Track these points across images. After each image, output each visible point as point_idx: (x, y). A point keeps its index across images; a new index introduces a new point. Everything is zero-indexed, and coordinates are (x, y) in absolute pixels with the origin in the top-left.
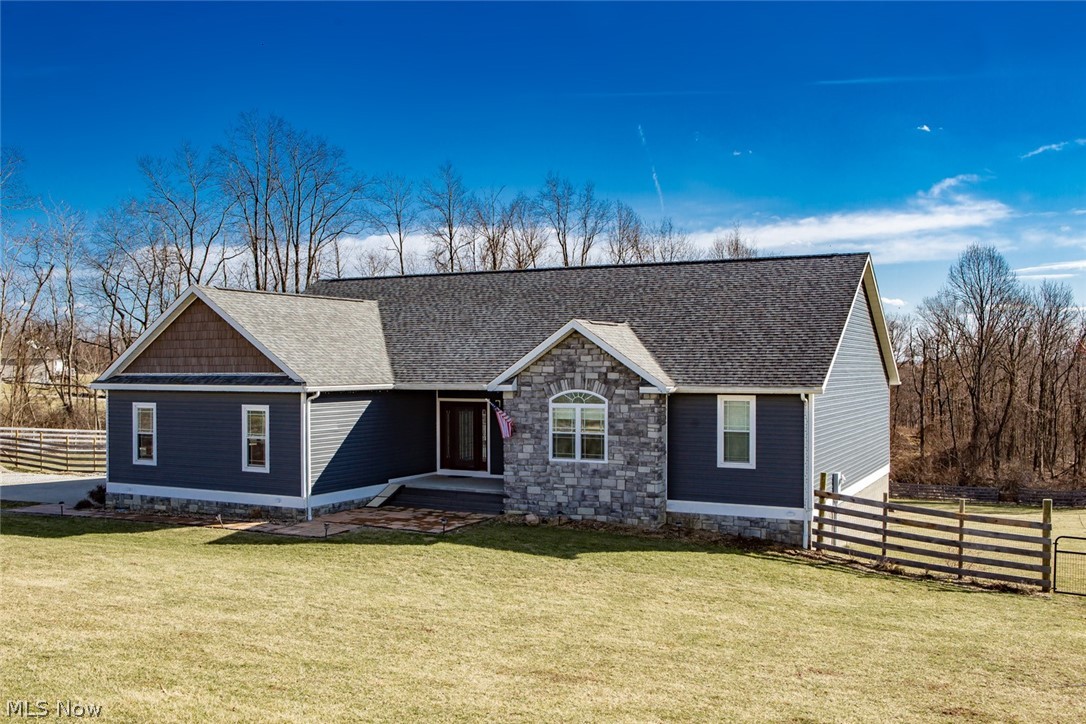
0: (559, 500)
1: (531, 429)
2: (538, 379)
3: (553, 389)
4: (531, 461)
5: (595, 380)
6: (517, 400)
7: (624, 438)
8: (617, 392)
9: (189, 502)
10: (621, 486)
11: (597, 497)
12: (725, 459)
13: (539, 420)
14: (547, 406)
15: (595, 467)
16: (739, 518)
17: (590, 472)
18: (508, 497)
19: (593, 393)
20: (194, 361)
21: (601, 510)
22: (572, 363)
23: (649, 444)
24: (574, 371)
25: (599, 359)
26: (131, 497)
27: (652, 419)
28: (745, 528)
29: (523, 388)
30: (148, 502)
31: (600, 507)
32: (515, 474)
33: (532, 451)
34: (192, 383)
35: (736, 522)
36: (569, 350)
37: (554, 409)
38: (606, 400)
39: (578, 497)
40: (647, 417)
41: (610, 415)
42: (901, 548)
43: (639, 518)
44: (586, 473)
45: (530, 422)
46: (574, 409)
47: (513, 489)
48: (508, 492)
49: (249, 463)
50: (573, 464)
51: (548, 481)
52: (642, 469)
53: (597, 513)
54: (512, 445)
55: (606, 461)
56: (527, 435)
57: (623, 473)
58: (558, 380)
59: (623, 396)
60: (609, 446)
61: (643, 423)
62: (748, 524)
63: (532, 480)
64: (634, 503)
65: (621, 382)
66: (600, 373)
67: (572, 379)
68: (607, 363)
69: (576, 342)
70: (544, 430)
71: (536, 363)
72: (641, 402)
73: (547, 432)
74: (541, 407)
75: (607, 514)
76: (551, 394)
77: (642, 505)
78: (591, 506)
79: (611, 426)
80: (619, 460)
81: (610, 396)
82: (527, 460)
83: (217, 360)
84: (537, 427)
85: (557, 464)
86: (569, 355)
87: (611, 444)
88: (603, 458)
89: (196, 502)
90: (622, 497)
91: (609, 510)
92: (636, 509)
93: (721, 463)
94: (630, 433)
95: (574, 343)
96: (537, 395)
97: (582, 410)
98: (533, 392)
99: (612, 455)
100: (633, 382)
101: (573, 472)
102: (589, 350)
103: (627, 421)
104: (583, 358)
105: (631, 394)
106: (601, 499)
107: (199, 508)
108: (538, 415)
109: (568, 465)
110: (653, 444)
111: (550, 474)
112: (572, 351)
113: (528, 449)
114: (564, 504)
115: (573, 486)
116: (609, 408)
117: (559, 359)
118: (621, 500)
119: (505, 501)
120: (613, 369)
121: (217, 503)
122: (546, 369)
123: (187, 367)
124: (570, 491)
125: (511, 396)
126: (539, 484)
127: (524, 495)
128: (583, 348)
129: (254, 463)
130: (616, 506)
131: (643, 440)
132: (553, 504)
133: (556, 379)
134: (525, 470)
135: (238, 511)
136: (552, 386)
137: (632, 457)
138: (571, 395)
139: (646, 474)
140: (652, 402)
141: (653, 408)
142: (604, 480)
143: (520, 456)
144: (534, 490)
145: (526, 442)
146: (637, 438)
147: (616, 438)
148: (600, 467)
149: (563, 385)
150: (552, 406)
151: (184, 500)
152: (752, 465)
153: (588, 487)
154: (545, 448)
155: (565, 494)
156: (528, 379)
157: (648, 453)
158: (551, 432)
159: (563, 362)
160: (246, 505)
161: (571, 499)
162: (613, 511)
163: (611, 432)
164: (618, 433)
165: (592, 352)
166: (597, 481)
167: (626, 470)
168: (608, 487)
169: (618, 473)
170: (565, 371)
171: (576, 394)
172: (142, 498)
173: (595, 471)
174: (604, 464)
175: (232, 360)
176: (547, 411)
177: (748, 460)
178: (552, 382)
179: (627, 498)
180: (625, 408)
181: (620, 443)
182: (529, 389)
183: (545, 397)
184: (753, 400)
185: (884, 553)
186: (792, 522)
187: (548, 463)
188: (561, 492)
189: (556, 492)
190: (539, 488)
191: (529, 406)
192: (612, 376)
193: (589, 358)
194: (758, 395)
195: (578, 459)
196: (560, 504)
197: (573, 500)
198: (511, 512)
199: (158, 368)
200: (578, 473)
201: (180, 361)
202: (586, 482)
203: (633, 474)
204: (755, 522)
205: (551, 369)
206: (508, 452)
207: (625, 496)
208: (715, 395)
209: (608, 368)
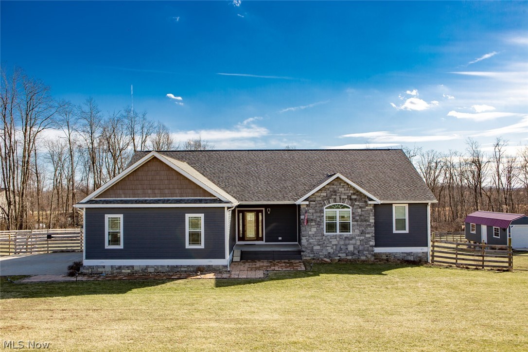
0: (330, 251)
1: (315, 221)
2: (318, 199)
3: (326, 203)
4: (316, 235)
5: (346, 199)
6: (309, 208)
7: (359, 223)
8: (356, 203)
9: (147, 267)
10: (358, 243)
11: (347, 249)
12: (396, 230)
13: (319, 217)
14: (323, 210)
15: (346, 236)
16: (402, 253)
17: (344, 238)
18: (303, 252)
19: (345, 204)
20: (150, 191)
21: (349, 254)
22: (335, 192)
23: (370, 225)
24: (336, 195)
25: (347, 190)
26: (104, 267)
27: (371, 215)
28: (405, 257)
29: (311, 203)
30: (117, 269)
31: (349, 253)
32: (307, 241)
33: (316, 231)
34: (154, 203)
35: (401, 255)
36: (333, 186)
37: (326, 212)
38: (351, 207)
39: (338, 249)
40: (369, 214)
41: (353, 213)
42: (463, 259)
43: (366, 256)
44: (342, 239)
45: (315, 218)
46: (336, 211)
47: (306, 248)
48: (304, 249)
49: (190, 244)
50: (336, 235)
51: (324, 243)
52: (367, 236)
53: (347, 255)
54: (305, 228)
55: (351, 233)
56: (313, 224)
57: (359, 237)
58: (328, 199)
59: (359, 205)
60: (352, 227)
61: (368, 216)
62: (406, 255)
63: (316, 243)
64: (364, 250)
65: (358, 199)
66: (348, 196)
67: (335, 198)
68: (351, 192)
69: (337, 182)
70: (321, 221)
71: (317, 192)
72: (367, 207)
73: (323, 222)
74: (320, 211)
75: (352, 255)
76: (325, 205)
77: (368, 250)
78: (344, 253)
79: (353, 218)
80: (357, 232)
81: (352, 205)
82: (313, 234)
83: (166, 191)
84: (318, 220)
85: (328, 236)
86: (333, 188)
87: (353, 225)
88: (350, 232)
89: (152, 267)
90: (359, 248)
91: (353, 254)
92: (365, 252)
93: (395, 231)
94: (362, 221)
95: (336, 183)
96: (318, 205)
97: (340, 211)
98: (316, 204)
99: (354, 230)
100: (363, 199)
101: (336, 238)
102: (343, 186)
103: (361, 216)
104: (340, 189)
105: (363, 205)
106: (349, 249)
107: (156, 269)
108: (319, 215)
109: (333, 236)
110: (372, 225)
111: (325, 240)
112: (335, 187)
113: (314, 230)
114: (331, 253)
115: (335, 245)
116: (352, 210)
117: (328, 190)
118: (358, 249)
119: (302, 253)
120: (354, 194)
121: (168, 266)
122: (322, 194)
123: (145, 195)
124: (334, 247)
125: (305, 206)
126: (319, 245)
127: (312, 250)
128: (340, 185)
129: (192, 244)
130: (356, 252)
131: (367, 223)
132: (326, 253)
133: (328, 198)
134: (312, 239)
135: (183, 269)
136: (325, 202)
137: (363, 231)
138: (334, 205)
139: (369, 238)
140: (372, 207)
141: (372, 210)
142: (350, 241)
143: (310, 233)
144: (317, 248)
145: (313, 227)
146: (365, 223)
147: (356, 223)
148: (348, 236)
149: (331, 201)
150: (325, 210)
151: (144, 266)
152: (407, 231)
153: (343, 245)
154: (323, 229)
155: (332, 248)
156: (314, 199)
157: (370, 229)
158: (325, 222)
159: (331, 191)
160: (189, 266)
161: (335, 250)
162: (354, 254)
163: (354, 220)
164: (357, 221)
165: (344, 187)
166: (347, 242)
167: (361, 236)
168: (352, 244)
169: (357, 238)
170: (332, 195)
171: (337, 205)
172: (112, 267)
173: (346, 238)
174: (350, 234)
175: (177, 191)
176: (323, 213)
177: (405, 230)
178: (325, 200)
179: (361, 248)
180: (359, 210)
181: (358, 225)
182: (314, 203)
183: (322, 206)
184: (407, 206)
185: (457, 261)
186: (423, 253)
187: (324, 235)
188: (330, 248)
189: (327, 248)
190: (319, 247)
191: (314, 211)
192: (354, 197)
193: (343, 189)
194: (409, 204)
195: (338, 233)
196: (329, 253)
197: (336, 251)
198: (305, 258)
199: (123, 195)
200: (338, 239)
201: (140, 192)
202: (342, 243)
203: (364, 238)
204: (409, 254)
205: (325, 194)
206: (303, 231)
207: (360, 247)
208: (392, 204)
209: (351, 193)
